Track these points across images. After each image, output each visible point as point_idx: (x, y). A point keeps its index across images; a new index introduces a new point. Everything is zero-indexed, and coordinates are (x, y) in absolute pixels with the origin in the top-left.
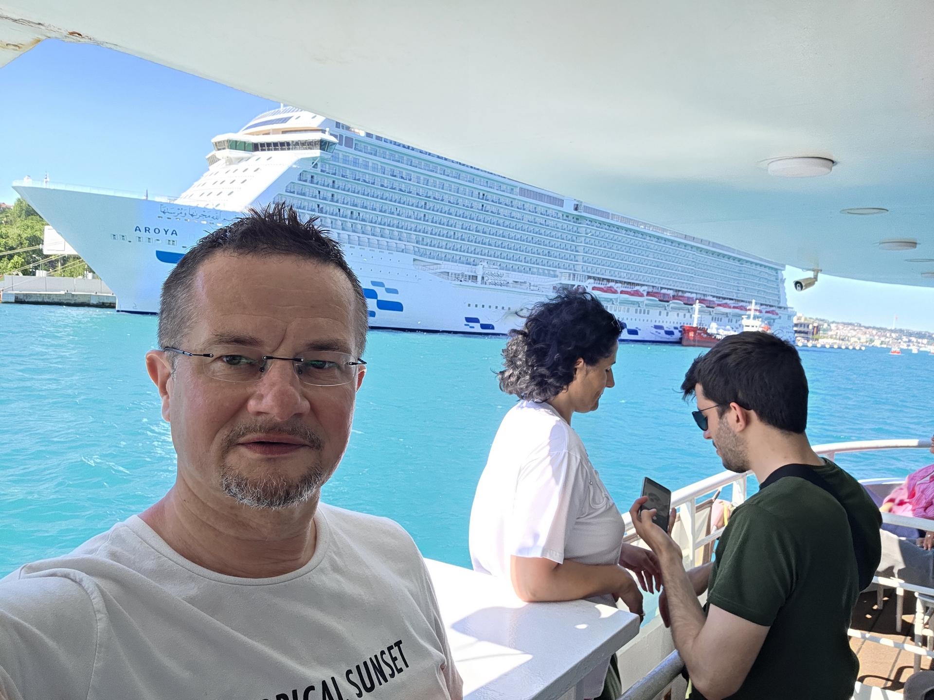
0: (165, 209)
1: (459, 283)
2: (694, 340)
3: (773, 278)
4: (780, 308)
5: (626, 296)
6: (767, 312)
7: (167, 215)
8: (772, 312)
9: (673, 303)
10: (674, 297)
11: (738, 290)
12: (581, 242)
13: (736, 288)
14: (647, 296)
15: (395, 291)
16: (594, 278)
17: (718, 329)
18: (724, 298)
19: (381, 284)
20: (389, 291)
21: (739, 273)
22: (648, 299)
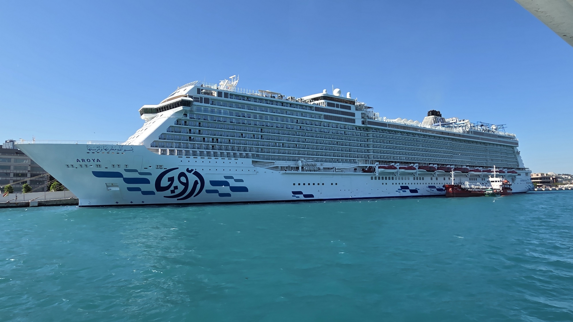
0: (89, 148)
1: (285, 172)
2: (453, 193)
3: (511, 152)
4: (519, 169)
5: (403, 170)
6: (508, 172)
7: (92, 151)
8: (513, 172)
9: (438, 172)
10: (438, 169)
11: (487, 161)
12: (371, 142)
13: (485, 160)
14: (418, 169)
15: (242, 181)
16: (379, 161)
17: (470, 185)
18: (476, 166)
19: (231, 178)
20: (237, 181)
21: (485, 151)
22: (419, 171)
